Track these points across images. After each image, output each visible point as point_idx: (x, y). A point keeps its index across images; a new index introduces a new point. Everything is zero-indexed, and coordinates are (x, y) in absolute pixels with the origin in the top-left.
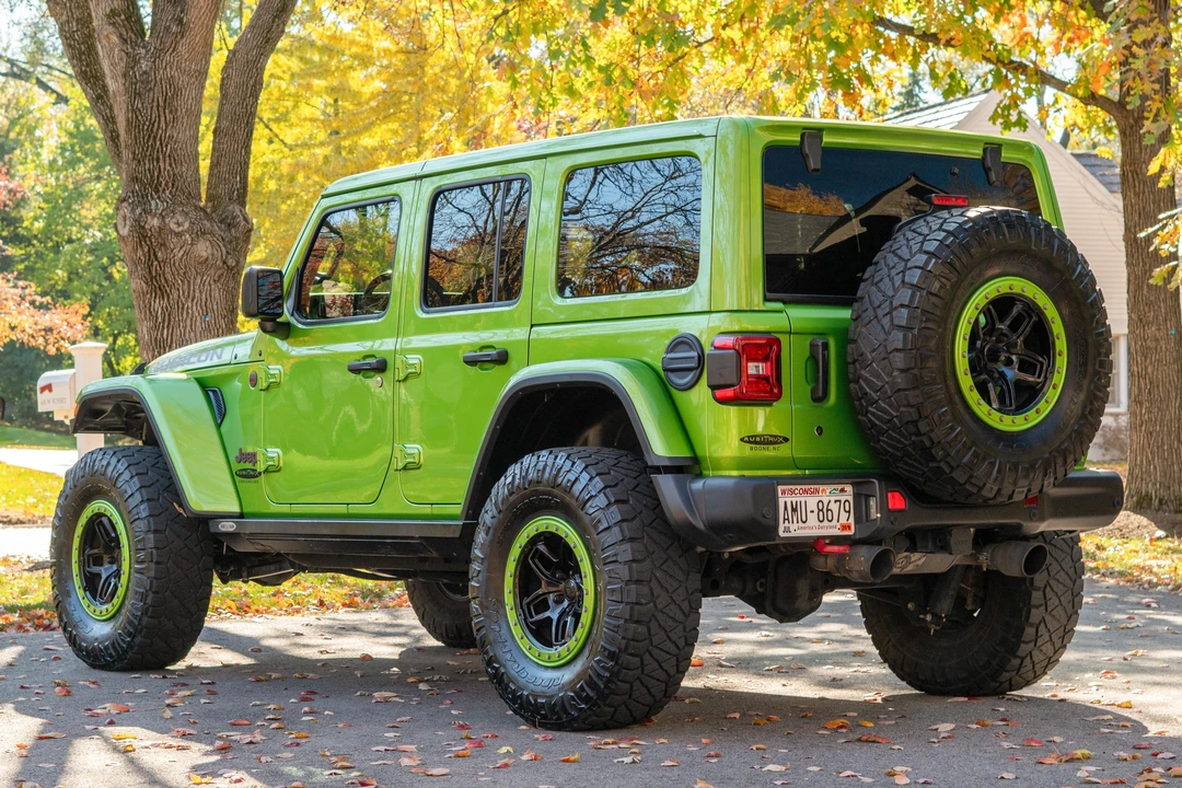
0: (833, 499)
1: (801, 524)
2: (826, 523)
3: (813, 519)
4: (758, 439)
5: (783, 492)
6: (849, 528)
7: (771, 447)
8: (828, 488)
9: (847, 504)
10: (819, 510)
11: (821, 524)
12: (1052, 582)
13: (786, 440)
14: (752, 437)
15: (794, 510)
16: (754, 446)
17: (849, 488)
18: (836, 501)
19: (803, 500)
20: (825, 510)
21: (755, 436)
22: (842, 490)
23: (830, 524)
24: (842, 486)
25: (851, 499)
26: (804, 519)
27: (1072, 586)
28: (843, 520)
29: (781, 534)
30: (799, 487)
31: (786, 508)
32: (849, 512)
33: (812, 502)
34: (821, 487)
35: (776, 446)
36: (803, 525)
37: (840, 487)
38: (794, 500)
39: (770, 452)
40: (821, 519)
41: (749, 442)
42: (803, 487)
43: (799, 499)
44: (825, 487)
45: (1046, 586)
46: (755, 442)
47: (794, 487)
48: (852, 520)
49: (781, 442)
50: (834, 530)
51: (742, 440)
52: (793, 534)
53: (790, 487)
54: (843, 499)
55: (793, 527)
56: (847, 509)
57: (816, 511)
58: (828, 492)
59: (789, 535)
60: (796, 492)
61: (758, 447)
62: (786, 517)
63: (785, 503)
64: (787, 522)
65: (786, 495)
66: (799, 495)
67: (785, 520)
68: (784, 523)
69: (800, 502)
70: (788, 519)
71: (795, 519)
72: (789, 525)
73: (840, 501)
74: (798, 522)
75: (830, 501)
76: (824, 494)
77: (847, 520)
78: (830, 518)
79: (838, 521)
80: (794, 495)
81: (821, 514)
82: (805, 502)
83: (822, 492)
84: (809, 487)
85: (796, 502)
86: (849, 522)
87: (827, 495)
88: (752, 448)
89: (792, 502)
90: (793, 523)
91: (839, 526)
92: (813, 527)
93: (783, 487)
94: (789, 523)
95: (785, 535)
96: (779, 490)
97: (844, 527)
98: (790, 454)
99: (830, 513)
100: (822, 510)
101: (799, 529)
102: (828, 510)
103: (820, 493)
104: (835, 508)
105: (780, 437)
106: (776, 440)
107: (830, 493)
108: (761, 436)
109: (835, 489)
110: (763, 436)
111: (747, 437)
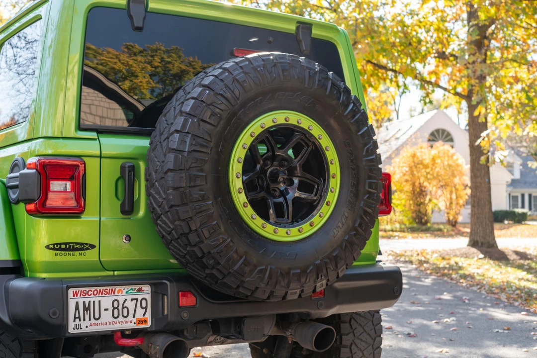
0: (129, 298)
1: (93, 321)
2: (121, 319)
3: (107, 317)
4: (63, 246)
5: (75, 294)
6: (146, 321)
7: (77, 253)
8: (124, 289)
9: (144, 302)
10: (114, 308)
11: (116, 320)
12: (357, 341)
13: (93, 247)
14: (57, 244)
15: (87, 309)
16: (59, 252)
17: (147, 289)
18: (132, 300)
19: (97, 300)
20: (120, 308)
21: (61, 244)
22: (140, 290)
23: (127, 319)
24: (140, 286)
25: (148, 297)
26: (97, 316)
28: (140, 313)
29: (71, 330)
30: (93, 289)
31: (77, 308)
32: (146, 308)
33: (107, 302)
34: (117, 288)
35: (83, 252)
36: (96, 322)
37: (137, 287)
38: (87, 300)
39: (76, 257)
40: (116, 315)
41: (54, 249)
42: (98, 289)
43: (92, 300)
44: (122, 288)
45: (352, 344)
46: (60, 249)
47: (87, 289)
48: (148, 315)
49: (87, 249)
50: (129, 324)
51: (47, 247)
52: (84, 330)
53: (83, 289)
54: (140, 297)
55: (83, 324)
56: (144, 305)
57: (111, 309)
59: (79, 331)
60: (90, 293)
61: (63, 252)
62: (77, 316)
63: (77, 303)
64: (77, 320)
65: (79, 296)
66: (92, 296)
67: (75, 318)
68: (74, 321)
69: (94, 302)
70: (79, 317)
71: (87, 317)
72: (80, 323)
73: (137, 299)
74: (90, 320)
75: (126, 300)
76: (120, 294)
77: (144, 315)
78: (125, 314)
79: (134, 317)
80: (87, 296)
81: (116, 311)
82: (100, 301)
83: (118, 293)
84: (104, 288)
85: (90, 302)
86: (145, 317)
87: (124, 294)
88: (56, 255)
89: (84, 302)
90: (84, 320)
91: (134, 320)
92: (107, 323)
93: (75, 290)
94: (80, 320)
95: (76, 331)
96: (71, 292)
97: (140, 322)
98: (98, 259)
99: (125, 310)
100: (117, 308)
101: (91, 325)
102: (123, 308)
103: (116, 294)
104: (131, 305)
105: (87, 244)
106: (82, 247)
107: (127, 292)
108: (66, 244)
109: (132, 289)
110: (68, 243)
111: (54, 245)
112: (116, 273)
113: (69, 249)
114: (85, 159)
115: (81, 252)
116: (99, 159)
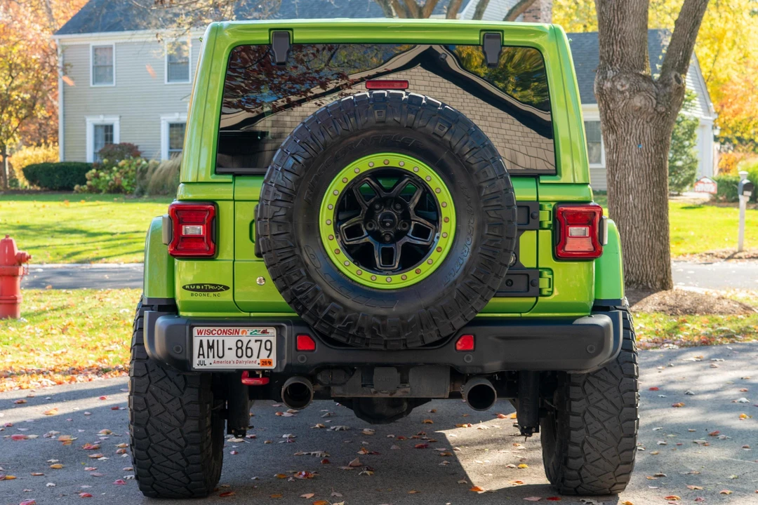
0: (253, 339)
1: (217, 359)
2: (244, 358)
3: (230, 356)
4: (198, 287)
5: (200, 332)
6: (270, 363)
7: (211, 294)
8: (249, 330)
9: (268, 344)
10: (238, 348)
11: (239, 359)
13: (226, 288)
14: (193, 285)
15: (210, 347)
16: (194, 293)
17: (272, 331)
18: (256, 341)
19: (221, 339)
20: (244, 348)
22: (264, 332)
23: (250, 359)
24: (265, 328)
25: (274, 340)
26: (221, 355)
28: (264, 355)
29: (196, 366)
30: (217, 329)
31: (201, 345)
32: (270, 350)
33: (230, 341)
34: (241, 329)
35: (217, 293)
36: (220, 360)
37: (262, 329)
38: (211, 339)
39: (211, 298)
40: (240, 354)
41: (190, 289)
42: (222, 329)
43: (216, 338)
44: (246, 329)
45: (584, 413)
46: (195, 290)
47: (211, 328)
48: (273, 357)
49: (221, 290)
50: (254, 364)
51: (184, 287)
52: (208, 367)
53: (207, 328)
54: (264, 339)
55: (207, 361)
56: (268, 347)
57: (235, 348)
58: (248, 333)
59: (203, 367)
60: (214, 332)
61: (198, 293)
62: (201, 353)
63: (201, 341)
64: (201, 357)
65: (203, 335)
66: (216, 335)
67: (199, 355)
68: (199, 357)
69: (218, 341)
70: (203, 355)
71: (211, 355)
72: (204, 359)
73: (261, 341)
74: (214, 357)
75: (250, 341)
76: (244, 334)
77: (268, 357)
78: (249, 354)
79: (258, 357)
80: (211, 335)
81: (240, 351)
82: (223, 341)
83: (242, 333)
84: (228, 328)
85: (213, 341)
86: (270, 358)
87: (248, 335)
88: (192, 295)
89: (208, 341)
90: (208, 357)
91: (259, 361)
92: (230, 361)
93: (199, 328)
94: (204, 357)
95: (200, 367)
96: (195, 330)
97: (264, 363)
98: (232, 300)
99: (249, 351)
100: (241, 348)
101: (215, 363)
102: (247, 348)
103: (240, 334)
104: (255, 346)
105: (221, 286)
106: (217, 288)
107: (251, 334)
108: (201, 285)
109: (256, 331)
110: (203, 284)
111: (190, 285)
112: (252, 314)
113: (204, 290)
114: (218, 202)
115: (215, 293)
116: (233, 202)
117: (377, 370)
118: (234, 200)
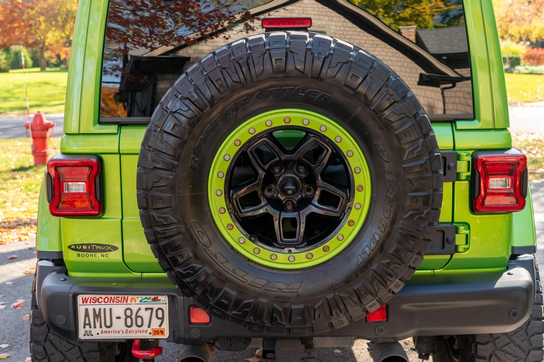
0: (143, 307)
1: (104, 329)
2: (134, 328)
3: (119, 325)
4: (85, 247)
5: (85, 301)
6: (162, 332)
7: (99, 254)
8: (139, 298)
9: (160, 312)
10: (127, 317)
11: (129, 329)
12: (498, 353)
13: (115, 248)
14: (79, 245)
15: (97, 316)
16: (81, 253)
17: (164, 299)
18: (147, 309)
19: (108, 307)
20: (134, 317)
21: (82, 245)
22: (155, 299)
23: (141, 329)
24: (155, 296)
25: (166, 308)
26: (108, 324)
27: (524, 356)
28: (155, 324)
29: (81, 336)
30: (104, 297)
31: (87, 314)
32: (162, 319)
33: (119, 310)
34: (130, 297)
35: (105, 254)
36: (108, 330)
37: (152, 297)
38: (97, 308)
39: (98, 258)
40: (129, 323)
41: (76, 250)
42: (109, 297)
43: (102, 307)
44: (135, 297)
45: (491, 356)
46: (82, 250)
47: (98, 296)
48: (166, 326)
49: (109, 251)
50: (145, 333)
52: (95, 337)
53: (93, 296)
54: (155, 307)
55: (94, 332)
56: (160, 315)
57: (123, 317)
58: (138, 301)
59: (90, 337)
60: (100, 300)
61: (85, 253)
62: (87, 322)
63: (87, 310)
64: (87, 327)
65: (88, 303)
66: (103, 303)
67: (85, 325)
68: (84, 327)
69: (105, 309)
70: (89, 324)
71: (98, 324)
72: (90, 329)
73: (152, 309)
74: (101, 327)
75: (140, 309)
76: (133, 302)
77: (160, 326)
78: (139, 323)
79: (149, 327)
80: (97, 303)
81: (129, 320)
82: (111, 309)
83: (131, 301)
84: (116, 296)
85: (100, 309)
86: (162, 327)
87: (137, 303)
88: (79, 255)
89: (94, 309)
90: (95, 327)
91: (150, 330)
92: (119, 331)
93: (84, 296)
94: (90, 327)
95: (87, 338)
96: (80, 298)
97: (156, 332)
98: (122, 260)
99: (139, 320)
100: (130, 317)
101: (102, 332)
102: (137, 317)
103: (129, 302)
104: (145, 315)
105: (109, 246)
106: (104, 248)
107: (141, 301)
108: (87, 245)
109: (146, 298)
110: (90, 244)
111: (75, 245)
112: (145, 275)
113: (91, 250)
114: (103, 156)
115: (103, 253)
117: (278, 343)
118: (120, 154)
